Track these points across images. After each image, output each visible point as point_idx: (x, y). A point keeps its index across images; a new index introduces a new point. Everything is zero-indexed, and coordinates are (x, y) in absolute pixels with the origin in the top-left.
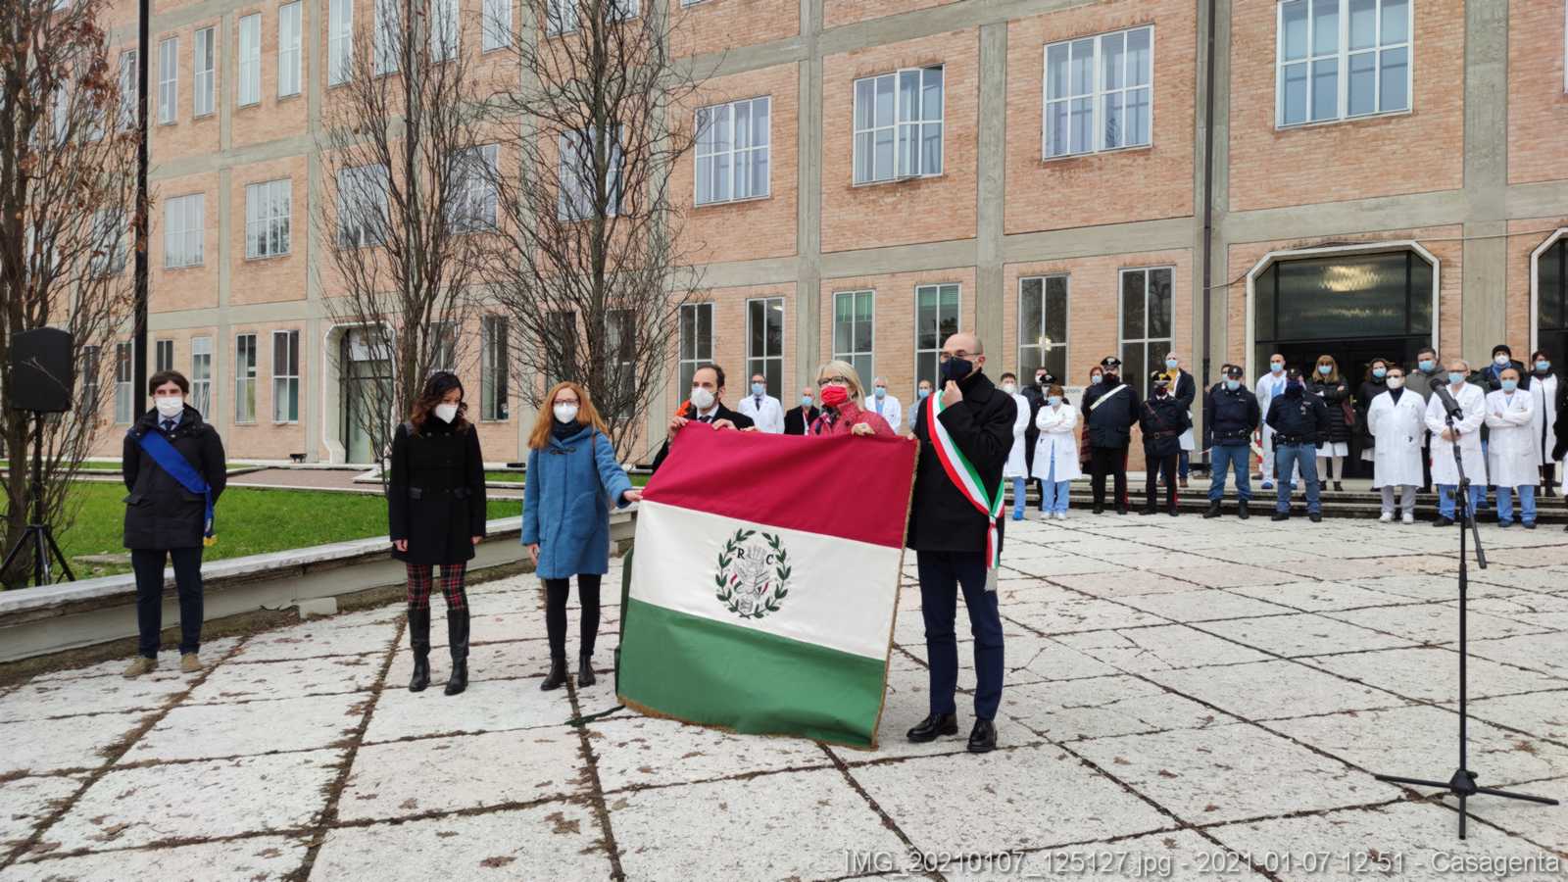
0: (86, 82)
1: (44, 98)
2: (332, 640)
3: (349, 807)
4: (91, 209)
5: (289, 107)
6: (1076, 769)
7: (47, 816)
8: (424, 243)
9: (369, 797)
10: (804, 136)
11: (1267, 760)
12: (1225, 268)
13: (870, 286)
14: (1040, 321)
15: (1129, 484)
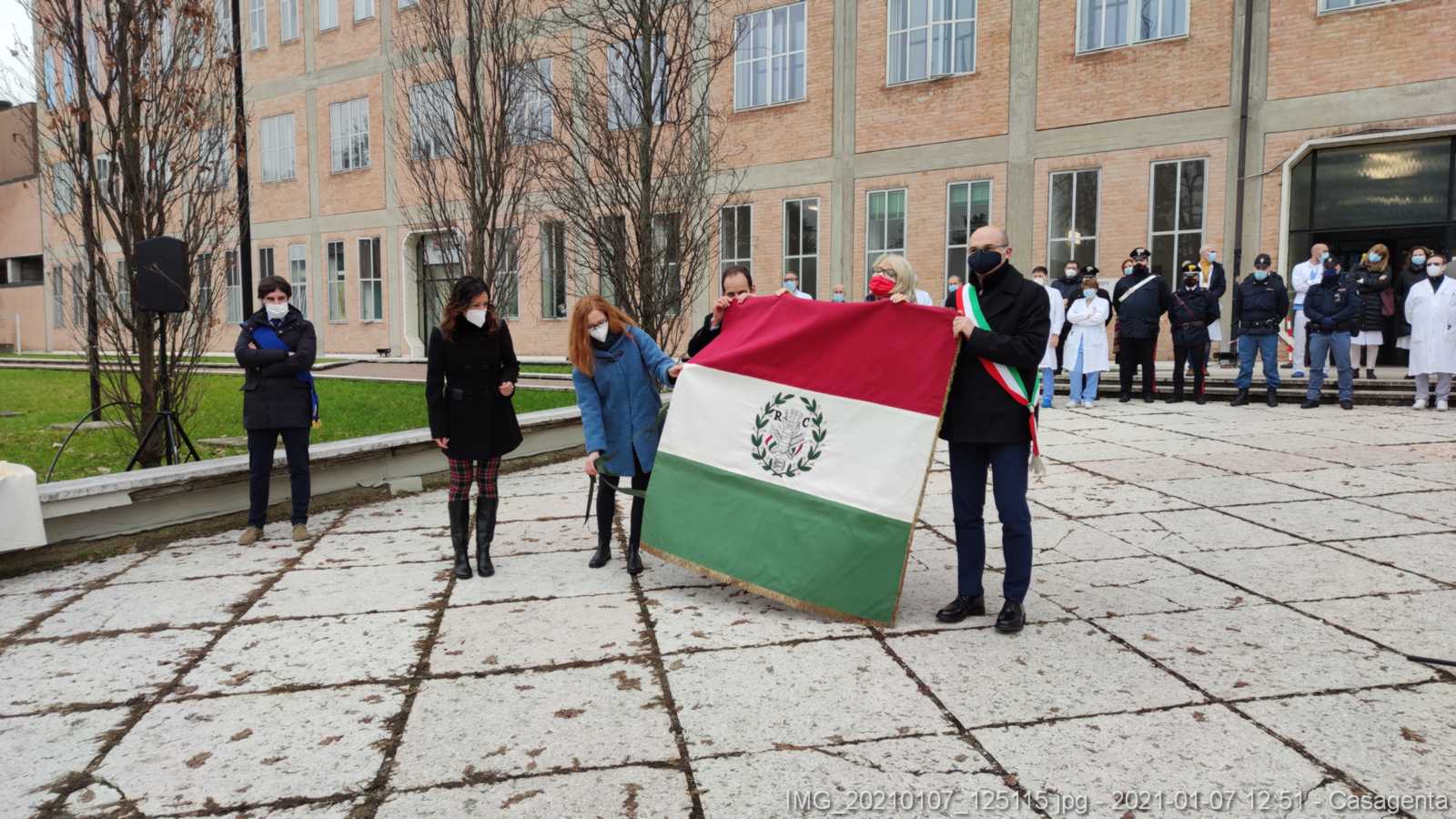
0: (185, 11)
1: (151, 27)
2: (419, 514)
3: (438, 662)
4: (195, 128)
5: (365, 31)
6: (1105, 644)
7: (186, 663)
8: (488, 153)
9: (456, 653)
10: (840, 40)
11: (1297, 640)
12: (1261, 158)
13: (903, 184)
14: (1070, 215)
15: (1157, 373)
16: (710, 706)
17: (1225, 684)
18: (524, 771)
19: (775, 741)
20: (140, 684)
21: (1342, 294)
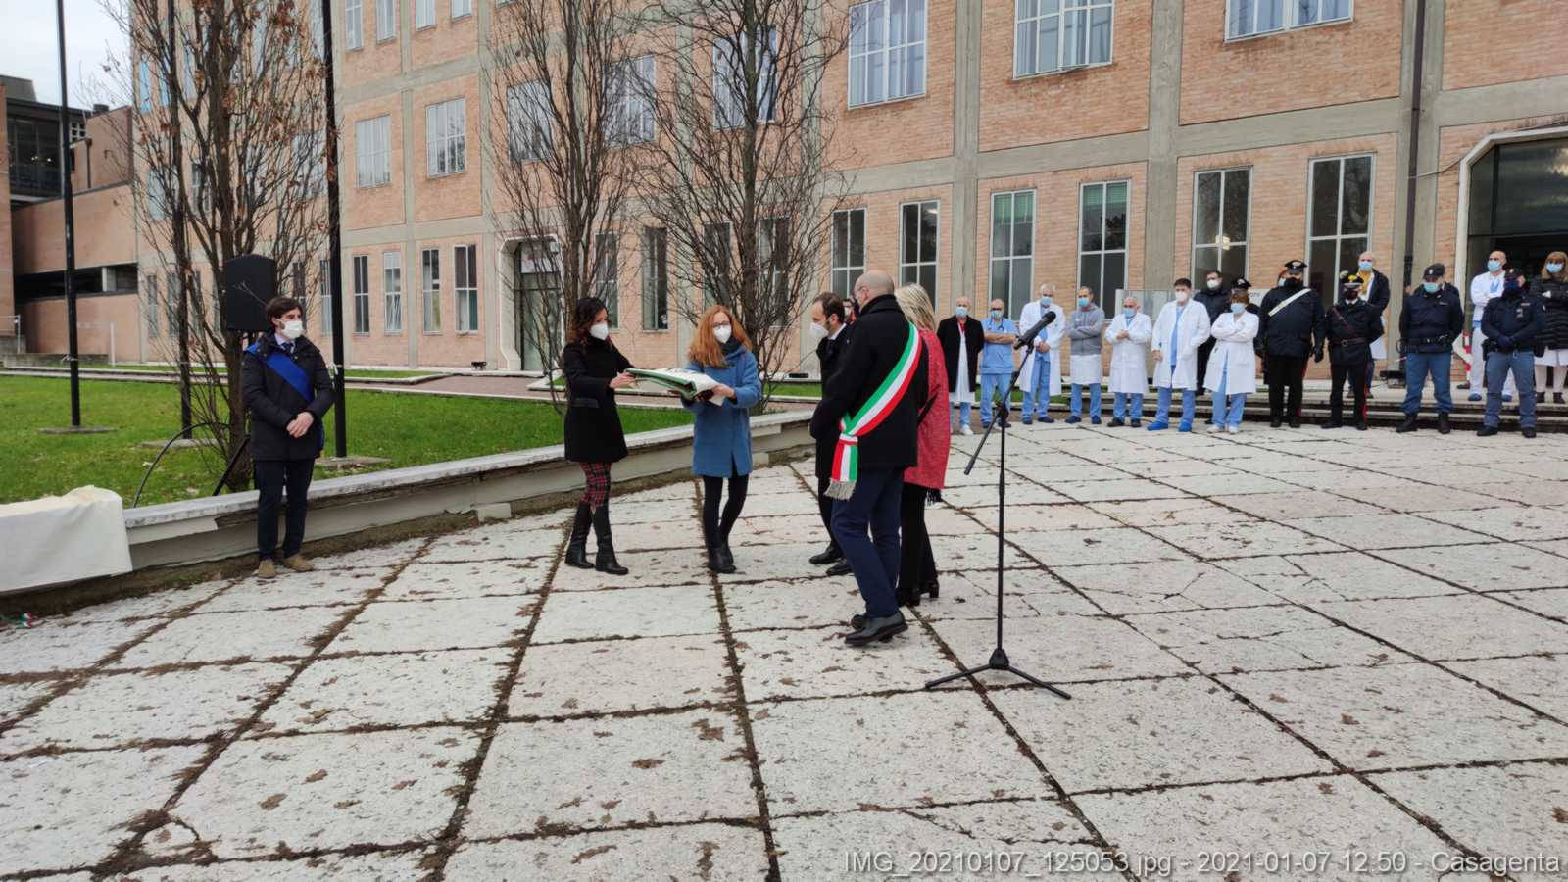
0: (275, 21)
1: (240, 37)
2: (507, 543)
3: (517, 705)
4: (284, 143)
5: (462, 27)
6: (1228, 704)
7: (265, 698)
8: (583, 162)
9: (536, 695)
10: (963, 29)
11: (1444, 705)
12: (1435, 154)
13: (1031, 185)
14: (1217, 220)
15: (1305, 394)
16: (794, 760)
17: (1358, 752)
18: (598, 824)
19: (861, 801)
20: (219, 720)
21: (1525, 308)
